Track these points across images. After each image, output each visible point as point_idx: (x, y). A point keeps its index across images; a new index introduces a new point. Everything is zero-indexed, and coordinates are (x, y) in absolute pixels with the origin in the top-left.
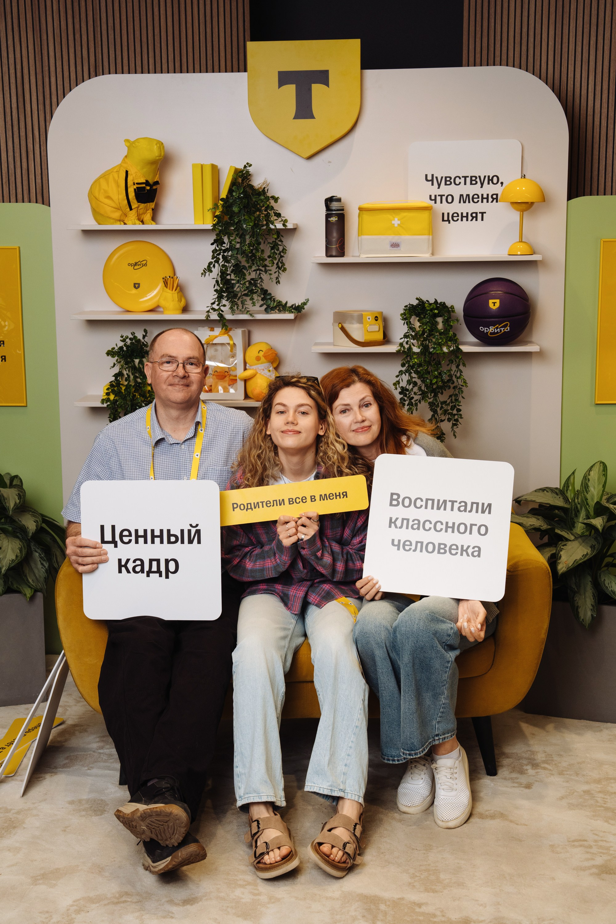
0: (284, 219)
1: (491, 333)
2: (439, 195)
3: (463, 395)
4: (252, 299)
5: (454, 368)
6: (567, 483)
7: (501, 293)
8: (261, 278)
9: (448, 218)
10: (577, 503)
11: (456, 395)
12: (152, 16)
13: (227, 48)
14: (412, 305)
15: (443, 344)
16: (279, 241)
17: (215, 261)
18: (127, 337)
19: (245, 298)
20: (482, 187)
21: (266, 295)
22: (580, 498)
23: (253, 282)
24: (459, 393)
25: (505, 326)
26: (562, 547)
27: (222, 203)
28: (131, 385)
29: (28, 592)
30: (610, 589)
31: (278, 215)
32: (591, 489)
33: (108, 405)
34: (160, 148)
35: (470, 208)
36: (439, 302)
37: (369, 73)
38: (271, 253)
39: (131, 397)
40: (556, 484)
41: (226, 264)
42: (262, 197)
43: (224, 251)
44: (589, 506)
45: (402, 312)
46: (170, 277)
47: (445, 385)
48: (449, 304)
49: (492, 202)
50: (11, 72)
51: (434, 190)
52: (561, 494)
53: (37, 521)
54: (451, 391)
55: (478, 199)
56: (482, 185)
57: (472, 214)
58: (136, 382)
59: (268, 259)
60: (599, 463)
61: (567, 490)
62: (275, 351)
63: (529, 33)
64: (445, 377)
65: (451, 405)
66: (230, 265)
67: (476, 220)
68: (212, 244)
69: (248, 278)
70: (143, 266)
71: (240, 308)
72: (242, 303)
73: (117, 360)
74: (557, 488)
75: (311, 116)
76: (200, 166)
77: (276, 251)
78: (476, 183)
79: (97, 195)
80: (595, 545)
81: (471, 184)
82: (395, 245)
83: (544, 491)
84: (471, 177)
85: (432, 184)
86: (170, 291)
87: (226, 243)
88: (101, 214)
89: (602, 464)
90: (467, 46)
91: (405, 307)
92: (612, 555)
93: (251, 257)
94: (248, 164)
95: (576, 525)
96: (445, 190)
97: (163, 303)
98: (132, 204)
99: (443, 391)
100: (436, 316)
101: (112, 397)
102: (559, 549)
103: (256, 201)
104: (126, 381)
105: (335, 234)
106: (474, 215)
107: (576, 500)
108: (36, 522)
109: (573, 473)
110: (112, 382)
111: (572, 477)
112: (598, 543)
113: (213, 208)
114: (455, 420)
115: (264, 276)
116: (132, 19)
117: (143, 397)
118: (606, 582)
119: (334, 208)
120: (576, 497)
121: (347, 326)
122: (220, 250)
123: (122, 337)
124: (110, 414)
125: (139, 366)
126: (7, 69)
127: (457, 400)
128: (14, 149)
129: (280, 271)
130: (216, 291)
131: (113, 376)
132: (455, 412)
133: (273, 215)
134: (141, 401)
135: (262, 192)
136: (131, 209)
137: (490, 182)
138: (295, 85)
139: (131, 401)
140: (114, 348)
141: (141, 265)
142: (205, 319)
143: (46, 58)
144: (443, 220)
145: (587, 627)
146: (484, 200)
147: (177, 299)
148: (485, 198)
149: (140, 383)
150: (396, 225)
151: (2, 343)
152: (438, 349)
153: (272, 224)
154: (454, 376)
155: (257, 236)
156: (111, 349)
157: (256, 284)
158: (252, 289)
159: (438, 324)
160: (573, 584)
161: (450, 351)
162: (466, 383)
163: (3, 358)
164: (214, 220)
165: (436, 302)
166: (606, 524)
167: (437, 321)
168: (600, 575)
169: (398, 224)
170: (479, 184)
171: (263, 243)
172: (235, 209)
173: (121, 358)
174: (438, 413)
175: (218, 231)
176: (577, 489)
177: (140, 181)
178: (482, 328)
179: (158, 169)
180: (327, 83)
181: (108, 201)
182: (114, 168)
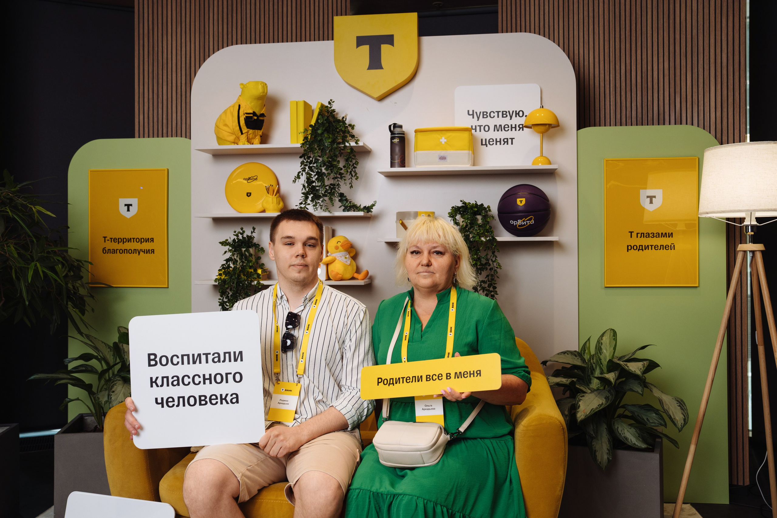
0: (357, 139)
1: (519, 226)
2: (478, 126)
3: (498, 276)
4: (331, 199)
5: (490, 253)
6: (584, 347)
7: (526, 195)
8: (338, 184)
9: (485, 143)
10: (593, 363)
11: (492, 275)
12: (282, 23)
14: (458, 207)
15: (481, 234)
16: (353, 155)
17: (302, 171)
18: (238, 232)
19: (325, 198)
20: (511, 119)
21: (342, 197)
22: (595, 359)
23: (332, 187)
24: (495, 274)
25: (530, 219)
26: (580, 398)
27: (311, 128)
28: (237, 268)
30: (623, 436)
31: (353, 136)
32: (604, 351)
33: (218, 283)
34: (263, 87)
35: (502, 135)
36: (479, 205)
37: (425, 39)
38: (346, 164)
39: (236, 277)
40: (575, 347)
41: (311, 173)
42: (342, 124)
43: (310, 163)
44: (603, 365)
45: (450, 211)
46: (271, 185)
47: (483, 267)
48: (485, 206)
49: (519, 130)
51: (474, 122)
52: (579, 355)
54: (488, 272)
55: (508, 128)
56: (511, 117)
57: (504, 140)
58: (242, 265)
59: (343, 169)
60: (610, 330)
61: (584, 354)
62: (350, 242)
63: (545, 25)
64: (484, 261)
66: (315, 173)
67: (507, 144)
68: (301, 157)
69: (327, 182)
71: (323, 208)
72: (322, 202)
73: (229, 249)
74: (575, 351)
75: (381, 67)
76: (296, 102)
77: (350, 163)
78: (507, 116)
79: (219, 125)
80: (608, 397)
81: (503, 117)
82: (443, 158)
83: (565, 354)
84: (503, 112)
85: (473, 118)
86: (271, 196)
87: (312, 157)
88: (221, 139)
89: (612, 331)
91: (452, 208)
92: (623, 407)
93: (330, 167)
94: (331, 100)
95: (592, 381)
96: (483, 122)
97: (266, 206)
98: (243, 130)
99: (482, 272)
100: (476, 213)
101: (223, 277)
102: (577, 399)
103: (335, 126)
104: (234, 264)
105: (397, 151)
106: (506, 140)
107: (592, 361)
109: (589, 339)
110: (223, 265)
111: (588, 343)
112: (611, 395)
113: (303, 132)
114: (491, 295)
115: (342, 183)
117: (246, 277)
118: (620, 429)
119: (396, 132)
120: (592, 358)
121: (405, 222)
122: (307, 162)
123: (235, 232)
124: (219, 290)
126: (180, 58)
127: (492, 279)
129: (354, 178)
130: (302, 193)
131: (224, 260)
132: (491, 289)
133: (349, 136)
134: (245, 279)
135: (343, 121)
137: (517, 115)
138: (368, 46)
139: (236, 279)
140: (227, 240)
141: (253, 179)
144: (482, 144)
145: (604, 469)
146: (513, 129)
147: (276, 202)
150: (443, 143)
151: (152, 240)
152: (477, 238)
153: (348, 142)
154: (490, 260)
155: (334, 151)
156: (224, 240)
157: (334, 188)
158: (331, 191)
159: (477, 220)
160: (591, 430)
161: (486, 240)
162: (500, 266)
163: (152, 251)
164: (303, 140)
165: (476, 204)
166: (617, 379)
167: (476, 218)
168: (614, 424)
169: (445, 142)
170: (509, 117)
171: (339, 155)
172: (319, 132)
173: (233, 248)
174: (478, 290)
175: (306, 148)
176: (593, 352)
177: (248, 112)
178: (512, 222)
179: (264, 105)
180: (392, 44)
181: (225, 128)
182: (232, 105)
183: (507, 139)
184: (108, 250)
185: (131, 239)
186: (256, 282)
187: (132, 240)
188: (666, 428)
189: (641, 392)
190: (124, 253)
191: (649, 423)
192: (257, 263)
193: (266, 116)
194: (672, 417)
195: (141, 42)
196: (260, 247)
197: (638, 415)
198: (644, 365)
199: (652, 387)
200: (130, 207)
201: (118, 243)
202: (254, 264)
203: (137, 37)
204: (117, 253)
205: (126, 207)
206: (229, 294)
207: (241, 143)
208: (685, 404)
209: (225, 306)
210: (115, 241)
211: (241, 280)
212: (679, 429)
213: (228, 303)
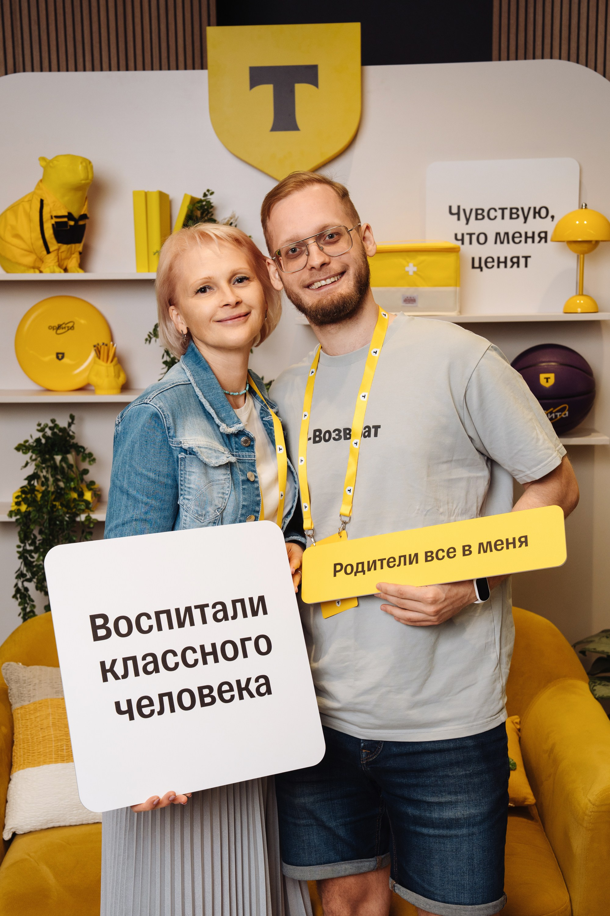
2: (467, 234)
7: (554, 365)
9: (479, 265)
13: (187, 51)
18: (46, 426)
20: (525, 222)
25: (562, 410)
28: (49, 491)
33: (17, 520)
34: (86, 168)
35: (509, 250)
37: (373, 70)
39: (49, 508)
46: (103, 344)
49: (539, 242)
51: (461, 227)
55: (520, 239)
56: (526, 219)
57: (512, 259)
58: (56, 486)
67: (518, 266)
70: (68, 330)
73: (31, 457)
75: (294, 127)
76: (144, 194)
78: (518, 216)
79: (2, 233)
81: (511, 218)
82: (410, 300)
84: (511, 209)
85: (459, 219)
86: (104, 364)
88: (8, 259)
94: (208, 191)
96: (475, 226)
97: (94, 380)
98: (49, 245)
101: (24, 508)
104: (43, 484)
106: (515, 260)
110: (22, 487)
117: (66, 507)
123: (39, 425)
124: (18, 531)
125: (61, 464)
130: (164, 363)
131: (26, 479)
136: (48, 252)
137: (537, 215)
138: (272, 86)
139: (49, 513)
140: (26, 441)
141: (67, 329)
144: (473, 267)
146: (528, 239)
147: (113, 374)
148: (530, 237)
149: (62, 489)
150: (411, 273)
156: (22, 442)
169: (415, 272)
170: (521, 218)
173: (36, 455)
177: (60, 214)
179: (86, 198)
180: (315, 82)
181: (17, 242)
182: (26, 196)
183: (518, 258)
186: (82, 517)
192: (82, 480)
196: (87, 452)
202: (78, 484)
206: (35, 537)
209: (29, 558)
211: (57, 513)
213: (36, 553)
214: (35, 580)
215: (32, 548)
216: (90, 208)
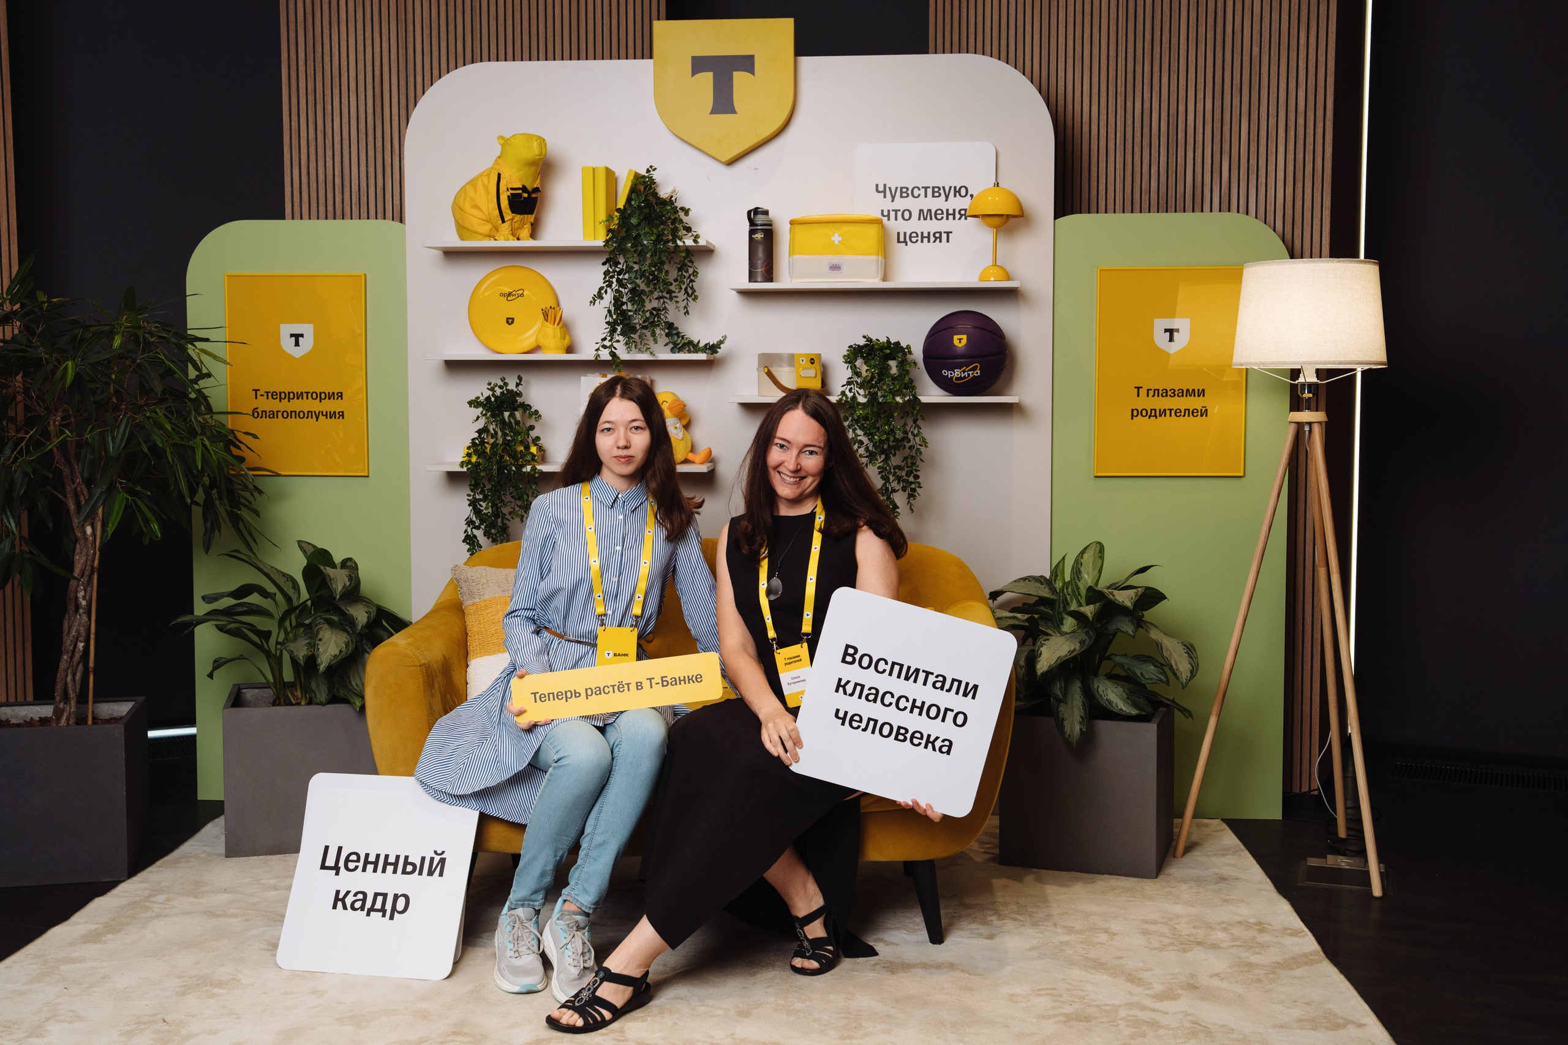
0: (695, 234)
1: (957, 379)
2: (893, 210)
3: (921, 457)
5: (910, 423)
6: (1057, 571)
7: (968, 329)
8: (665, 308)
9: (904, 239)
10: (1067, 593)
11: (913, 457)
13: (637, 43)
14: (859, 346)
15: (896, 391)
16: (689, 261)
18: (496, 385)
19: (644, 331)
20: (946, 200)
21: (671, 330)
22: (1070, 588)
23: (655, 312)
24: (916, 454)
25: (974, 369)
26: (1043, 642)
27: (618, 214)
28: (498, 444)
29: (358, 704)
30: (1105, 699)
31: (688, 230)
32: (1084, 575)
33: (468, 469)
34: (540, 145)
35: (932, 226)
36: (892, 341)
37: (805, 61)
38: (678, 276)
39: (497, 459)
41: (620, 289)
42: (669, 207)
43: (619, 273)
44: (1081, 597)
45: (846, 353)
46: (551, 309)
47: (899, 444)
48: (904, 344)
49: (960, 219)
50: (367, 70)
51: (887, 204)
52: (1047, 583)
53: (370, 612)
54: (907, 452)
55: (942, 216)
56: (946, 198)
57: (934, 234)
58: (504, 439)
59: (674, 284)
60: (1095, 543)
61: (1055, 580)
62: (682, 401)
64: (899, 435)
65: (906, 469)
66: (626, 290)
67: (940, 241)
68: (604, 264)
69: (649, 306)
71: (639, 346)
72: (640, 339)
73: (482, 413)
74: (1042, 576)
75: (732, 110)
76: (592, 169)
77: (684, 273)
78: (940, 195)
79: (461, 204)
80: (1084, 641)
81: (933, 196)
82: (835, 268)
83: (1026, 580)
84: (933, 188)
85: (885, 197)
86: (551, 326)
87: (622, 263)
88: (465, 226)
89: (1097, 545)
90: (934, 40)
91: (850, 347)
92: (1109, 658)
93: (652, 280)
94: (651, 167)
95: (1065, 622)
96: (901, 204)
97: (542, 342)
98: (504, 214)
99: (896, 452)
100: (888, 357)
101: (474, 459)
102: (1039, 644)
103: (660, 211)
104: (492, 438)
105: (761, 254)
106: (937, 235)
107: (1065, 591)
108: (368, 612)
109: (1063, 558)
110: (474, 439)
111: (1061, 563)
112: (1090, 637)
113: (606, 221)
114: (911, 490)
115: (670, 306)
116: (519, 8)
117: (513, 459)
118: (1101, 689)
119: (759, 222)
120: (1065, 586)
121: (774, 370)
122: (614, 271)
123: (489, 384)
124: (468, 480)
125: (509, 420)
127: (913, 464)
128: (367, 163)
129: (690, 299)
130: (606, 323)
131: (476, 432)
132: (911, 479)
133: (682, 229)
134: (511, 463)
135: (670, 202)
136: (503, 221)
137: (957, 194)
138: (712, 73)
139: (497, 463)
140: (478, 398)
141: (517, 295)
142: (593, 359)
143: (412, 53)
144: (899, 241)
145: (1075, 745)
146: (949, 216)
147: (558, 337)
148: (951, 214)
149: (509, 442)
150: (836, 242)
151: (340, 395)
152: (889, 398)
153: (680, 240)
154: (910, 433)
155: (660, 254)
156: (474, 398)
157: (658, 315)
158: (653, 321)
159: (891, 368)
160: (1057, 690)
161: (904, 401)
162: (924, 442)
163: (341, 414)
164: (607, 235)
165: (888, 341)
166: (1098, 615)
167: (888, 365)
168: (1093, 681)
169: (839, 241)
170: (943, 196)
171: (667, 263)
172: (634, 221)
173: (487, 411)
174: (891, 481)
175: (612, 249)
176: (1068, 578)
177: (515, 187)
178: (945, 373)
179: (539, 174)
180: (751, 69)
181: (475, 212)
182: (484, 171)
183: (940, 233)
184: (262, 412)
185: (302, 393)
186: (529, 468)
187: (305, 395)
188: (1168, 686)
189: (1132, 634)
190: (291, 417)
191: (1143, 679)
192: (528, 435)
193: (540, 191)
194: (1174, 667)
195: (292, 36)
196: (533, 410)
197: (1129, 669)
198: (1136, 594)
199: (1151, 627)
200: (300, 338)
201: (280, 401)
202: (524, 438)
203: (285, 28)
204: (277, 417)
205: (293, 338)
207: (502, 237)
208: (1195, 650)
210: (275, 397)
211: (506, 464)
212: (1182, 685)
213: (484, 502)
214: (483, 527)
215: (481, 497)
216: (543, 182)
